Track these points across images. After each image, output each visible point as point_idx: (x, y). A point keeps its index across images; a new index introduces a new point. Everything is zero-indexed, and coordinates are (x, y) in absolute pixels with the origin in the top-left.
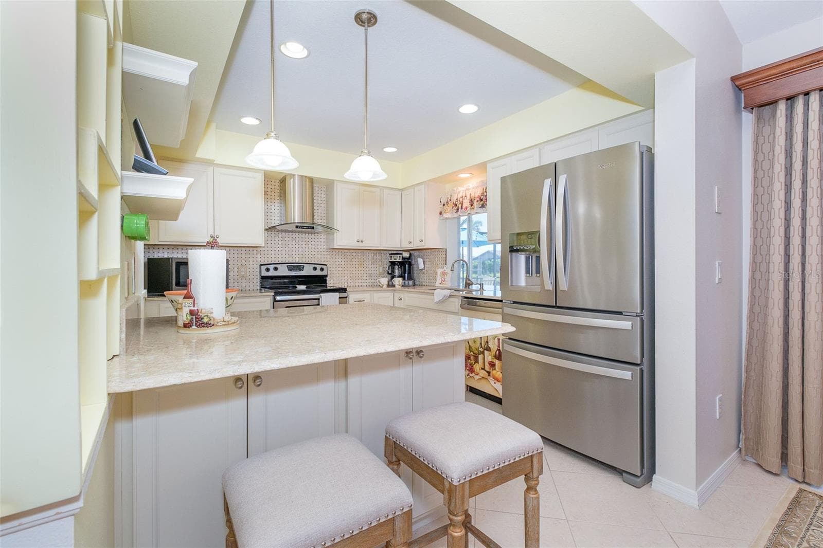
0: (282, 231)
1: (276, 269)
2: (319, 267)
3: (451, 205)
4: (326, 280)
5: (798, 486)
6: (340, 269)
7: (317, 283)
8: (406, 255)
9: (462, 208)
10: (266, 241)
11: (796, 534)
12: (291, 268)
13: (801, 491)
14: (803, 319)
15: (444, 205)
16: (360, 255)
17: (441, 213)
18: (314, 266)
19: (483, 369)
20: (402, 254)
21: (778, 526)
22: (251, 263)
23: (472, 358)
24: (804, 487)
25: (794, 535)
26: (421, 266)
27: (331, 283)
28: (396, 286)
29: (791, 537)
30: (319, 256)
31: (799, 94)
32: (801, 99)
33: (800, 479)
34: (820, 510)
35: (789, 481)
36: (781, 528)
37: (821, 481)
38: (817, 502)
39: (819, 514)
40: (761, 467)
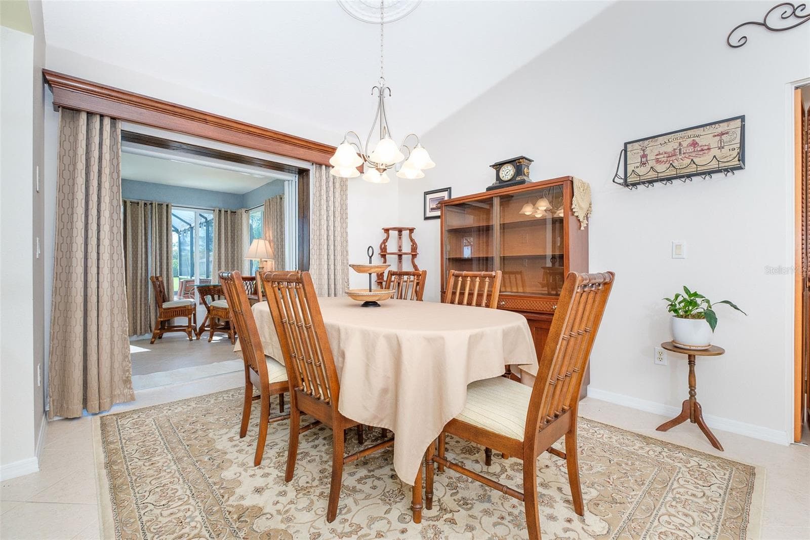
5: (98, 417)
11: (120, 459)
13: (102, 418)
14: (98, 273)
21: (103, 442)
24: (101, 415)
25: (115, 441)
29: (118, 463)
31: (95, 114)
32: (98, 118)
33: (97, 411)
34: (119, 420)
35: (90, 417)
36: (105, 442)
37: (112, 405)
38: (115, 418)
39: (119, 423)
40: (67, 419)
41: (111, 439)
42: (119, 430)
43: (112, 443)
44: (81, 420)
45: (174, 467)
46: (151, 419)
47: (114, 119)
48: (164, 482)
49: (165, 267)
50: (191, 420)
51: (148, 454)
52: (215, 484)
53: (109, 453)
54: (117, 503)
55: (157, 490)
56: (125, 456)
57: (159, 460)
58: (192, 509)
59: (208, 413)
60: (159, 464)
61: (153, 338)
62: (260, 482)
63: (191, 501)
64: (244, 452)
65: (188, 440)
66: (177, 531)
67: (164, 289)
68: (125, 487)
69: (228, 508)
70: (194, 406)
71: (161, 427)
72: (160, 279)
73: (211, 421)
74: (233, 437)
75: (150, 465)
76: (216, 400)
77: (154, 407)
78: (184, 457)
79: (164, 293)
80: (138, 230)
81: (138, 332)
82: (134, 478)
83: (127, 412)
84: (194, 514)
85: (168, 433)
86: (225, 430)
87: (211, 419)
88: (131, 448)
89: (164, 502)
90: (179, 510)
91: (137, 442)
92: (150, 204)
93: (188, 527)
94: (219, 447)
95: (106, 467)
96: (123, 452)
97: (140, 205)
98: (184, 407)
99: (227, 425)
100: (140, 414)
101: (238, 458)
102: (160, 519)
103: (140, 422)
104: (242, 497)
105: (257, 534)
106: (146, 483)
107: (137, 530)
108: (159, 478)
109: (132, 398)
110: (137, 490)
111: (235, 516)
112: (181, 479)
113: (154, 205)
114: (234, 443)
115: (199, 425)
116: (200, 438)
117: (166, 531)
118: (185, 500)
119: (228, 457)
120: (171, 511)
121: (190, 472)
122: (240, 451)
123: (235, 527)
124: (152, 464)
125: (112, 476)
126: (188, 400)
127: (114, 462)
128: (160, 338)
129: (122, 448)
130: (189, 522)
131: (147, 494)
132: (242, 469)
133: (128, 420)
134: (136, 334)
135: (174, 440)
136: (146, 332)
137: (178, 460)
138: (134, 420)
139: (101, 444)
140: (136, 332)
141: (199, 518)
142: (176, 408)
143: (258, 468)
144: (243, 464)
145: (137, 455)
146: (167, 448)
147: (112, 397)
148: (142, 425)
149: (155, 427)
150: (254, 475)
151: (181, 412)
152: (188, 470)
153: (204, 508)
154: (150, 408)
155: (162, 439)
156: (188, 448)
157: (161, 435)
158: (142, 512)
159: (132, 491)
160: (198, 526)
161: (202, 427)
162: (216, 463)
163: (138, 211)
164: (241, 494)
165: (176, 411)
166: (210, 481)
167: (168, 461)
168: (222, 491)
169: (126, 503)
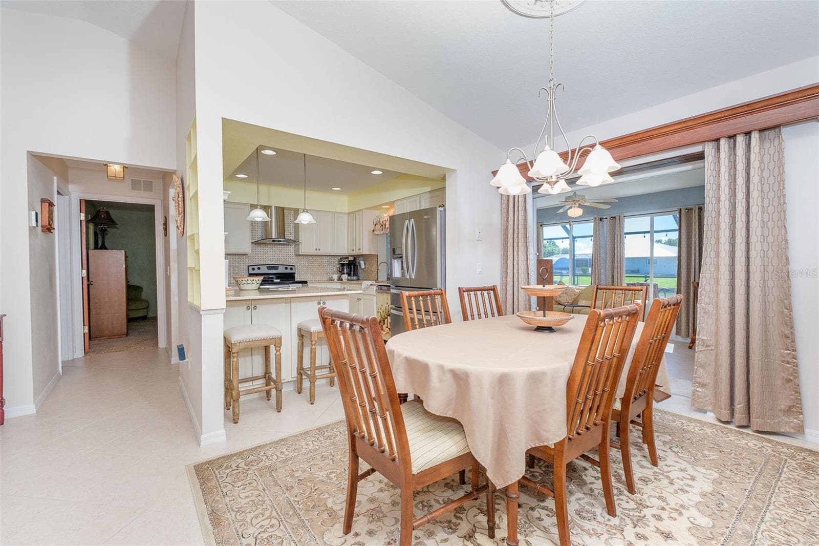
0: (263, 244)
1: (259, 268)
2: (289, 267)
3: (379, 225)
4: (294, 276)
6: (305, 269)
7: (288, 278)
8: (351, 259)
9: (385, 228)
10: (252, 250)
12: (269, 268)
15: (375, 225)
16: (319, 259)
17: (373, 231)
18: (285, 266)
19: (387, 327)
20: (348, 258)
22: (242, 264)
23: (382, 322)
26: (363, 266)
27: (297, 278)
28: (344, 280)
30: (290, 260)
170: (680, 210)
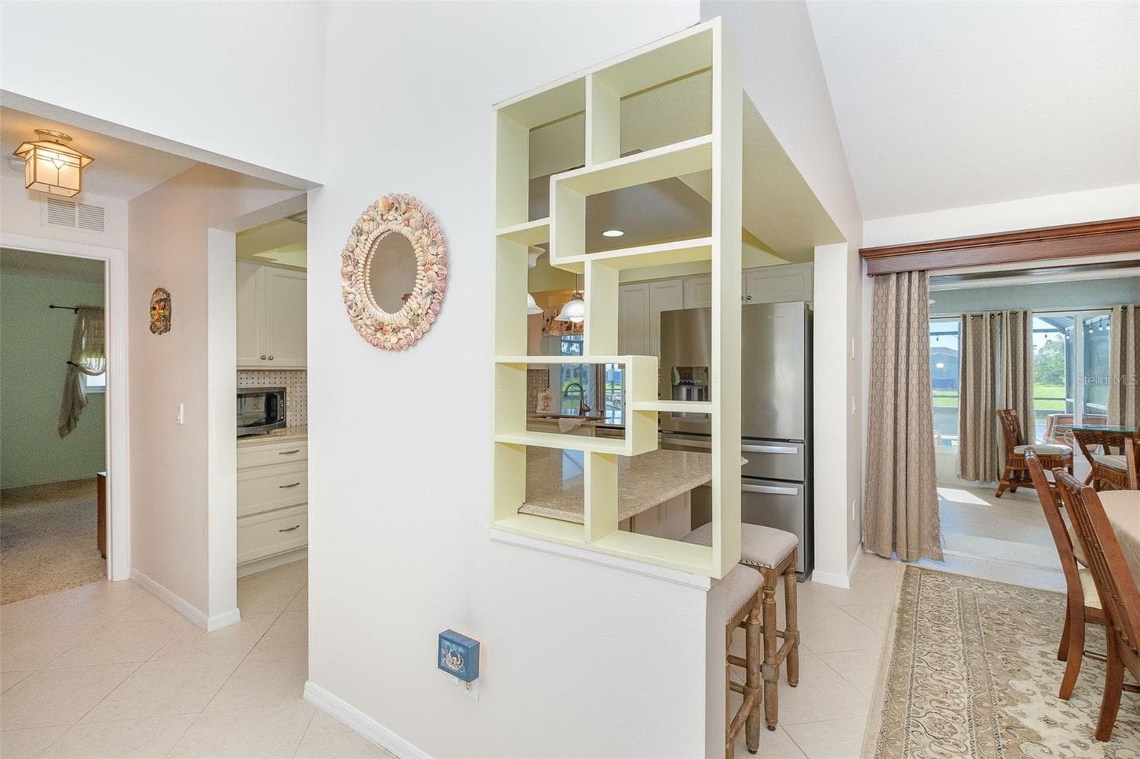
5: (905, 564)
11: (912, 612)
13: (908, 567)
14: (907, 425)
15: (548, 321)
17: (544, 330)
24: (908, 564)
25: (913, 593)
29: (910, 614)
31: (904, 272)
32: (907, 275)
33: (905, 559)
34: (923, 576)
35: (899, 562)
36: (904, 591)
37: (919, 557)
38: (919, 571)
39: (922, 579)
40: (878, 555)
41: (910, 590)
42: (920, 585)
43: (909, 594)
44: (889, 561)
45: (961, 646)
46: (955, 588)
47: (922, 272)
48: (944, 652)
49: (1021, 397)
50: (1001, 610)
51: (939, 620)
52: (997, 684)
53: (904, 601)
54: (898, 646)
55: (935, 654)
56: (917, 612)
57: (948, 631)
58: (962, 689)
59: (1028, 610)
60: (946, 635)
61: (999, 490)
62: (1055, 715)
63: (964, 682)
64: (1054, 676)
65: (988, 628)
66: (940, 696)
67: (1019, 427)
68: (908, 636)
69: (1001, 713)
70: (1014, 595)
71: (963, 601)
72: (1013, 413)
73: (1027, 621)
74: (1047, 653)
75: (937, 631)
76: (1048, 601)
77: (964, 577)
78: (976, 642)
79: (1019, 432)
80: (981, 349)
81: (981, 476)
82: (919, 634)
83: (933, 571)
84: (963, 695)
85: (968, 611)
86: (1041, 641)
87: (1028, 620)
88: (925, 607)
89: (939, 668)
90: (949, 683)
91: (932, 604)
92: (999, 315)
93: (951, 700)
94: (1023, 654)
95: (898, 612)
96: (917, 607)
97: (984, 319)
98: (1000, 592)
99: (1046, 636)
100: (946, 578)
101: (1040, 677)
102: (929, 678)
103: (943, 587)
104: (1023, 715)
105: (1021, 753)
106: (928, 644)
107: (907, 673)
108: (941, 646)
109: (940, 558)
110: (918, 644)
111: (1004, 724)
112: (962, 659)
113: (1004, 316)
114: (1045, 660)
115: (1008, 620)
116: (1003, 632)
117: (930, 690)
118: (958, 678)
119: (1027, 668)
120: (941, 678)
121: (975, 659)
122: (1048, 672)
123: (1000, 731)
124: (940, 631)
125: (901, 621)
126: (1008, 585)
127: (906, 612)
128: (1013, 491)
129: (917, 602)
130: (954, 698)
131: (925, 653)
132: (1040, 690)
133: (933, 579)
134: (979, 479)
135: (972, 621)
136: (992, 479)
137: (968, 642)
138: (937, 582)
139: (900, 590)
140: (979, 477)
141: (965, 700)
142: (989, 589)
143: (1062, 702)
144: (1044, 687)
145: (929, 616)
146: (961, 625)
147: (920, 550)
148: (944, 590)
149: (956, 597)
150: (1052, 705)
151: (994, 595)
152: (974, 656)
153: (975, 696)
154: (959, 577)
155: (960, 613)
156: (983, 636)
157: (959, 609)
158: (916, 664)
159: (913, 643)
160: (962, 705)
161: (1011, 623)
162: (1010, 667)
163: (981, 326)
164: (1024, 711)
165: (988, 592)
166: (994, 679)
167: (957, 637)
168: (1002, 695)
169: (905, 649)
170: (965, 317)
